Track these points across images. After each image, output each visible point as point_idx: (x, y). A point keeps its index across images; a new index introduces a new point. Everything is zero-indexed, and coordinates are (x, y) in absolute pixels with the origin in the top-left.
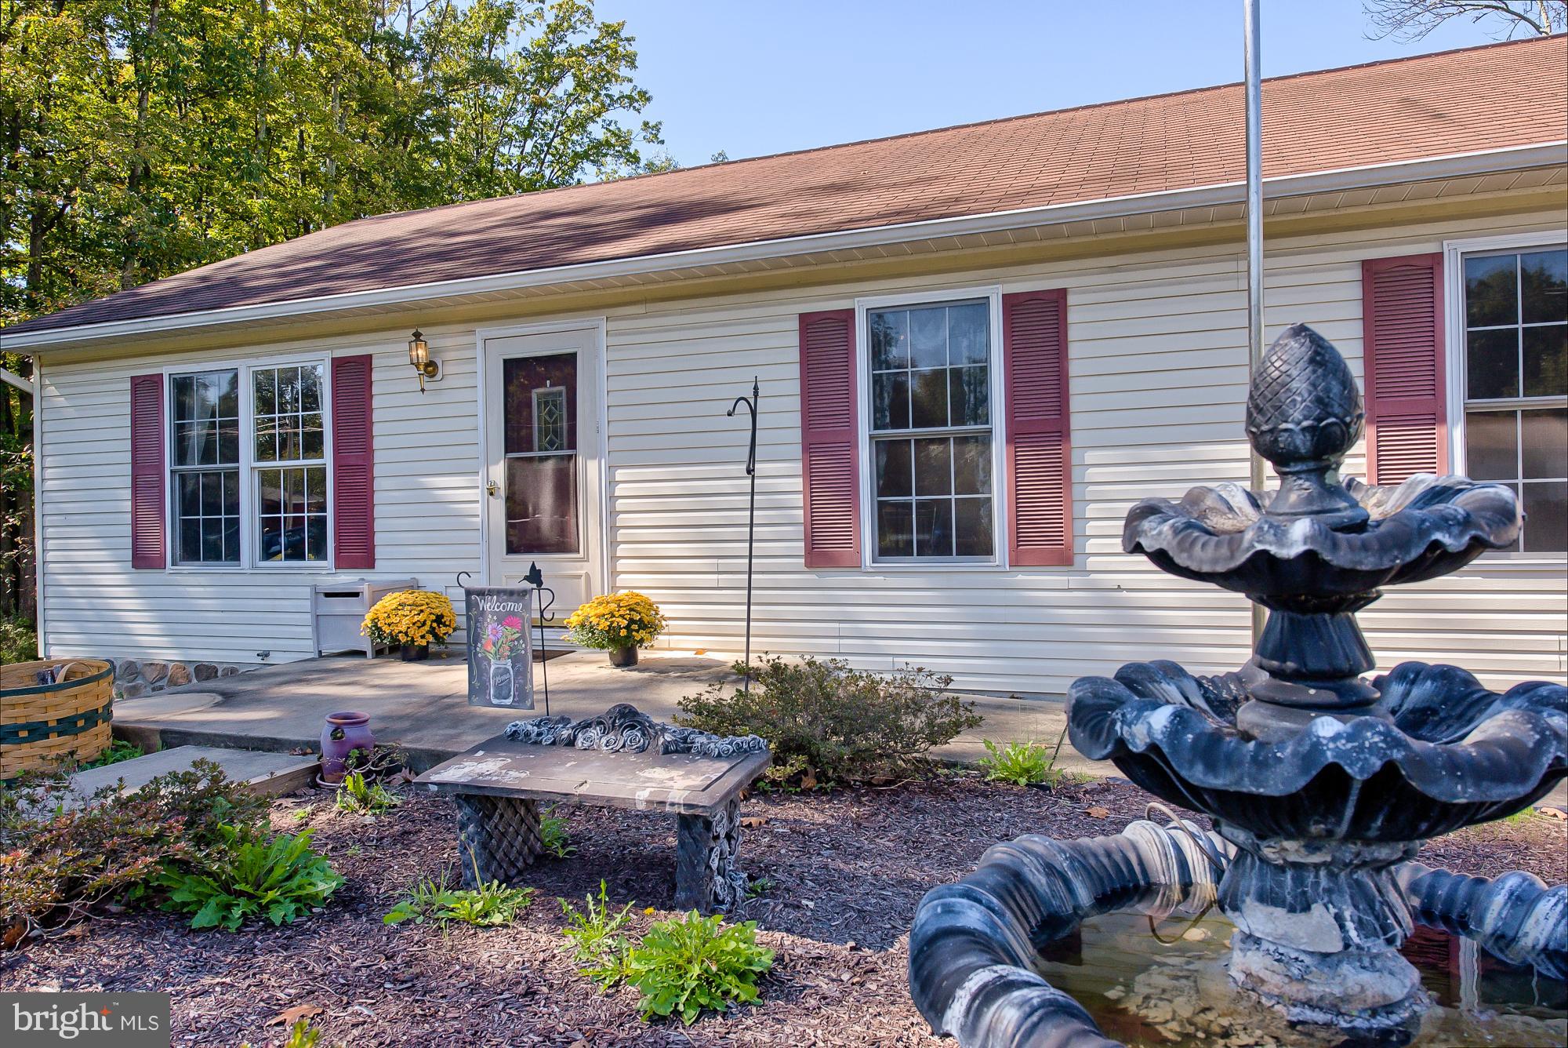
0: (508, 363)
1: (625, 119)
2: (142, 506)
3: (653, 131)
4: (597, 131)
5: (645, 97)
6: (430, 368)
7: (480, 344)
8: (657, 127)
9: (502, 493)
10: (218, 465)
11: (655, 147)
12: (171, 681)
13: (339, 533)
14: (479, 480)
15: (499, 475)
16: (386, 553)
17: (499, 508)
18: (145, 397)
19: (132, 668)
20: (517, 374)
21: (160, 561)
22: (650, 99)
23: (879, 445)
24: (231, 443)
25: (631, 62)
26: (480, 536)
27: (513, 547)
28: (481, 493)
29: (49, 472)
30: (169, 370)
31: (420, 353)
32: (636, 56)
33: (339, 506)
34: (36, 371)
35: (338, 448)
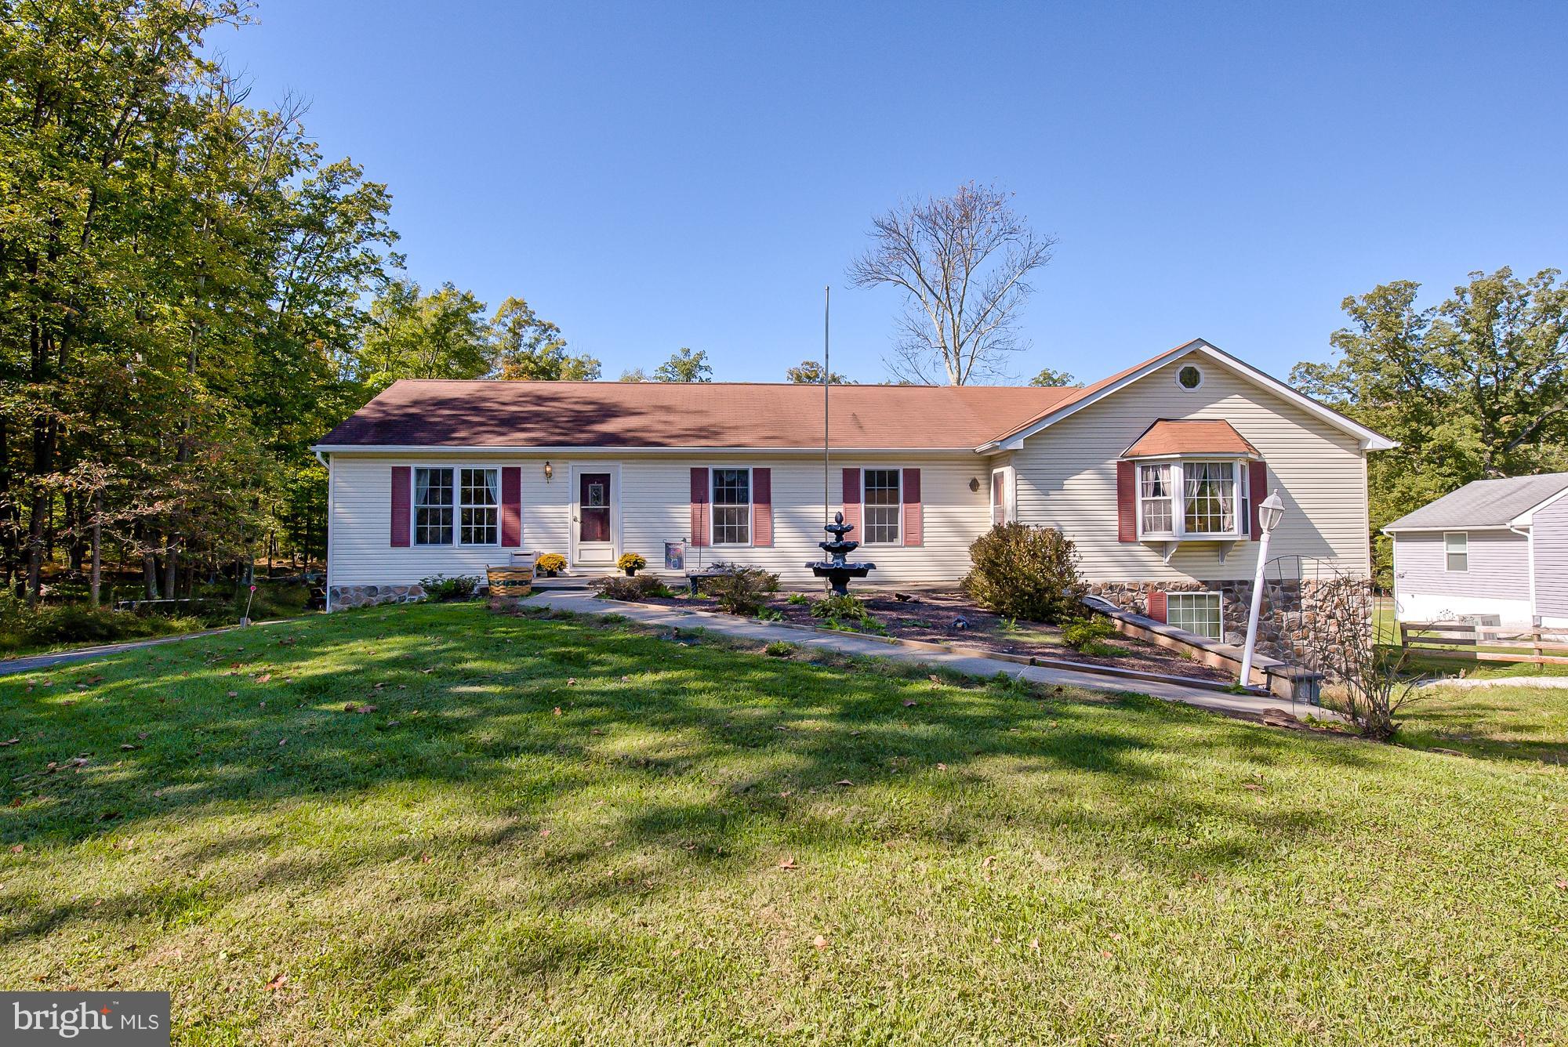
0: (583, 476)
1: (378, 248)
2: (397, 521)
3: (399, 261)
4: (356, 253)
5: (395, 235)
6: (549, 475)
7: (570, 468)
8: (403, 258)
9: (579, 520)
10: (440, 506)
11: (399, 270)
12: (411, 594)
13: (504, 533)
14: (569, 515)
15: (578, 515)
16: (526, 541)
17: (578, 526)
18: (400, 476)
19: (388, 589)
20: (586, 479)
21: (407, 544)
22: (398, 238)
23: (715, 509)
24: (448, 496)
25: (386, 209)
26: (568, 535)
27: (582, 539)
28: (570, 520)
29: (337, 505)
30: (414, 465)
31: (548, 469)
32: (390, 207)
33: (504, 523)
34: (331, 460)
35: (504, 502)
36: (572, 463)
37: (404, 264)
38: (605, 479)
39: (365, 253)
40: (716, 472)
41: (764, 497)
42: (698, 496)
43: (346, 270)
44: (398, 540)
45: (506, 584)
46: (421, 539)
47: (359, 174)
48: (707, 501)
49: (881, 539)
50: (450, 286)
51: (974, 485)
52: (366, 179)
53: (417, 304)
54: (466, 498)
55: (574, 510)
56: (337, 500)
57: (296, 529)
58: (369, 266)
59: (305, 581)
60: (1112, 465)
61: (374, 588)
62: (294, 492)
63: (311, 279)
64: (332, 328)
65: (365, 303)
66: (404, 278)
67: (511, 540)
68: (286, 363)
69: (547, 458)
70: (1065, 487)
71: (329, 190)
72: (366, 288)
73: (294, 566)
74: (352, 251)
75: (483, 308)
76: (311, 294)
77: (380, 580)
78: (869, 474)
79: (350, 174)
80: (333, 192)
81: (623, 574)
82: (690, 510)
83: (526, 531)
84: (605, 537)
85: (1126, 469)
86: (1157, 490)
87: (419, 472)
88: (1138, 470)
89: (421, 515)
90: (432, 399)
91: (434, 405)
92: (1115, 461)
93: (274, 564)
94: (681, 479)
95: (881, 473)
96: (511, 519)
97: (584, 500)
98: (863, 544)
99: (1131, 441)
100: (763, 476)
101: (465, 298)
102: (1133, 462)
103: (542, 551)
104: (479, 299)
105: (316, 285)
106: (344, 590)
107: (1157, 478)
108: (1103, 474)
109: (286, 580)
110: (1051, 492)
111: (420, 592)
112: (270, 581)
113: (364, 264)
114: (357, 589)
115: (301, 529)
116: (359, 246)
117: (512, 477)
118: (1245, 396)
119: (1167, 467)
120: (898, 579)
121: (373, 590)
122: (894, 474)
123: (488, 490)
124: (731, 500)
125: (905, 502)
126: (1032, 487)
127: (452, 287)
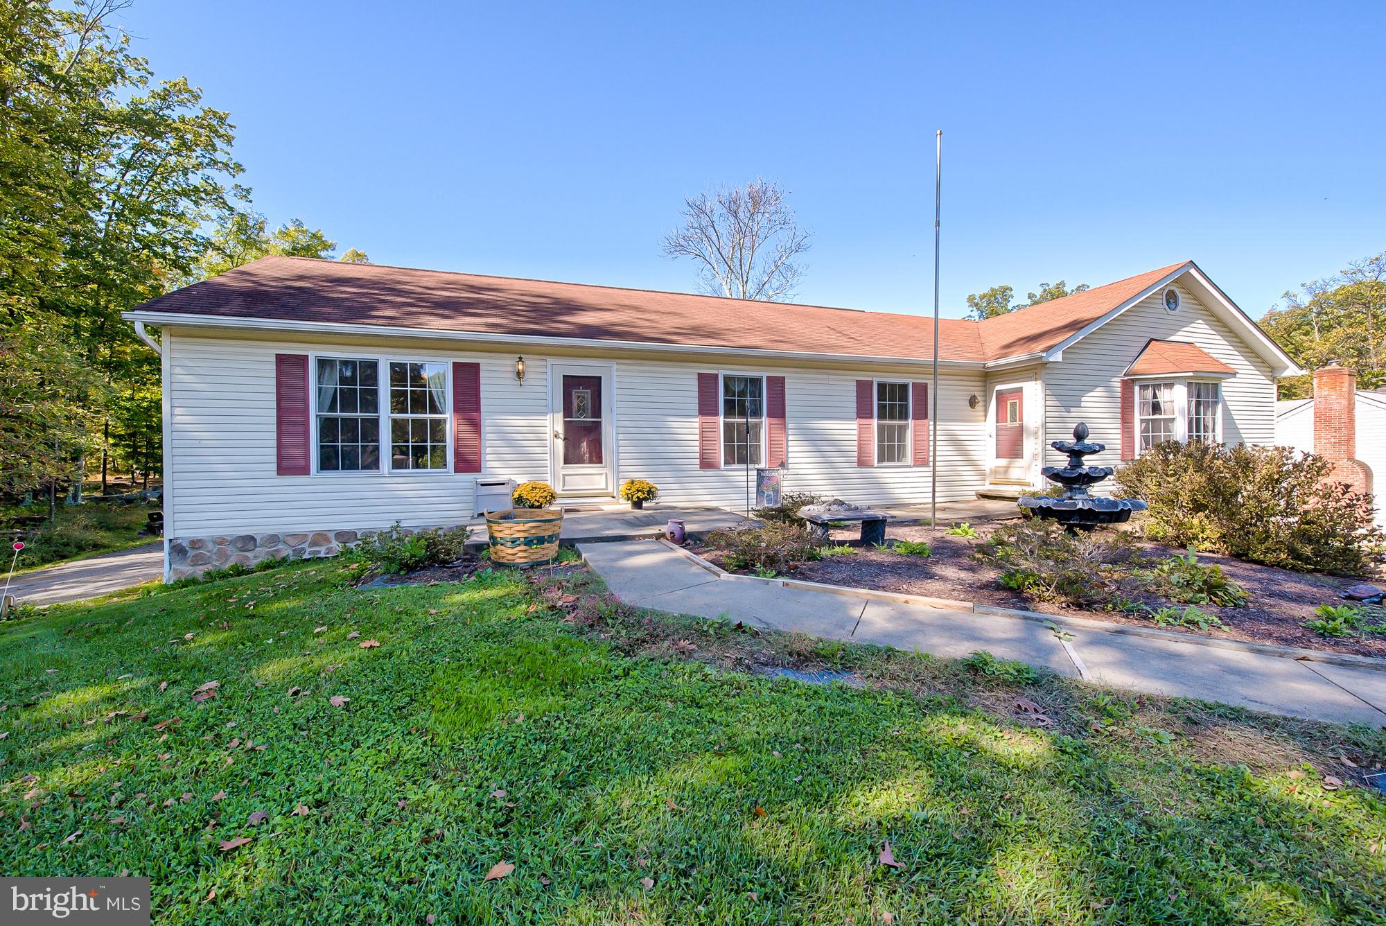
0: (566, 378)
1: (221, 178)
2: (285, 435)
4: (195, 179)
5: (239, 168)
7: (549, 367)
8: (248, 191)
9: (562, 436)
10: (359, 414)
11: (244, 202)
12: (313, 544)
13: (457, 454)
14: (548, 430)
15: (560, 428)
16: (489, 464)
17: (560, 444)
18: (290, 368)
19: (274, 539)
20: (571, 383)
21: (305, 471)
22: (243, 170)
23: (726, 424)
24: (371, 402)
25: (229, 141)
26: (548, 457)
27: (567, 461)
28: (549, 436)
29: (177, 411)
30: (314, 353)
31: (520, 367)
32: (233, 138)
33: (457, 440)
34: (165, 339)
35: (457, 410)
36: (551, 360)
37: (250, 197)
38: (594, 384)
39: (206, 179)
40: (727, 379)
41: (778, 411)
42: (706, 408)
43: (184, 194)
44: (288, 465)
45: (528, 542)
46: (328, 462)
47: (197, 97)
48: (716, 414)
49: (891, 459)
50: (298, 224)
51: (972, 402)
52: (205, 103)
53: (264, 236)
54: (399, 402)
55: (553, 424)
56: (176, 402)
57: (135, 447)
58: (214, 194)
59: (144, 499)
60: (1116, 383)
61: (252, 539)
62: (128, 410)
63: (143, 198)
64: (169, 249)
65: (208, 230)
66: (249, 211)
67: (468, 463)
68: (108, 268)
69: (519, 352)
70: (1083, 404)
71: (161, 109)
72: (207, 218)
73: (134, 482)
74: (190, 175)
75: (332, 247)
76: (144, 211)
77: (261, 523)
78: (882, 386)
79: (186, 95)
80: (167, 112)
81: (626, 506)
82: (697, 425)
83: (488, 450)
84: (599, 460)
85: (1127, 386)
86: (1156, 408)
87: (323, 363)
88: (1137, 389)
89: (328, 428)
90: (325, 276)
91: (332, 281)
92: (1119, 379)
93: (111, 479)
94: (686, 384)
95: (893, 386)
96: (467, 433)
97: (567, 412)
98: (876, 464)
99: (1131, 359)
100: (778, 385)
101: (314, 236)
102: (1133, 380)
103: (513, 477)
104: (329, 238)
105: (148, 205)
106: (196, 544)
107: (1155, 396)
108: (1109, 389)
109: (120, 498)
110: (1072, 409)
111: (328, 541)
112: (102, 499)
113: (205, 191)
114: (220, 541)
115: (140, 447)
116: (200, 173)
117: (467, 378)
118: (1207, 322)
119: (1170, 386)
120: (907, 501)
121: (248, 541)
122: (904, 387)
123: (430, 392)
124: (743, 413)
125: (914, 418)
126: (1057, 403)
127: (300, 224)
